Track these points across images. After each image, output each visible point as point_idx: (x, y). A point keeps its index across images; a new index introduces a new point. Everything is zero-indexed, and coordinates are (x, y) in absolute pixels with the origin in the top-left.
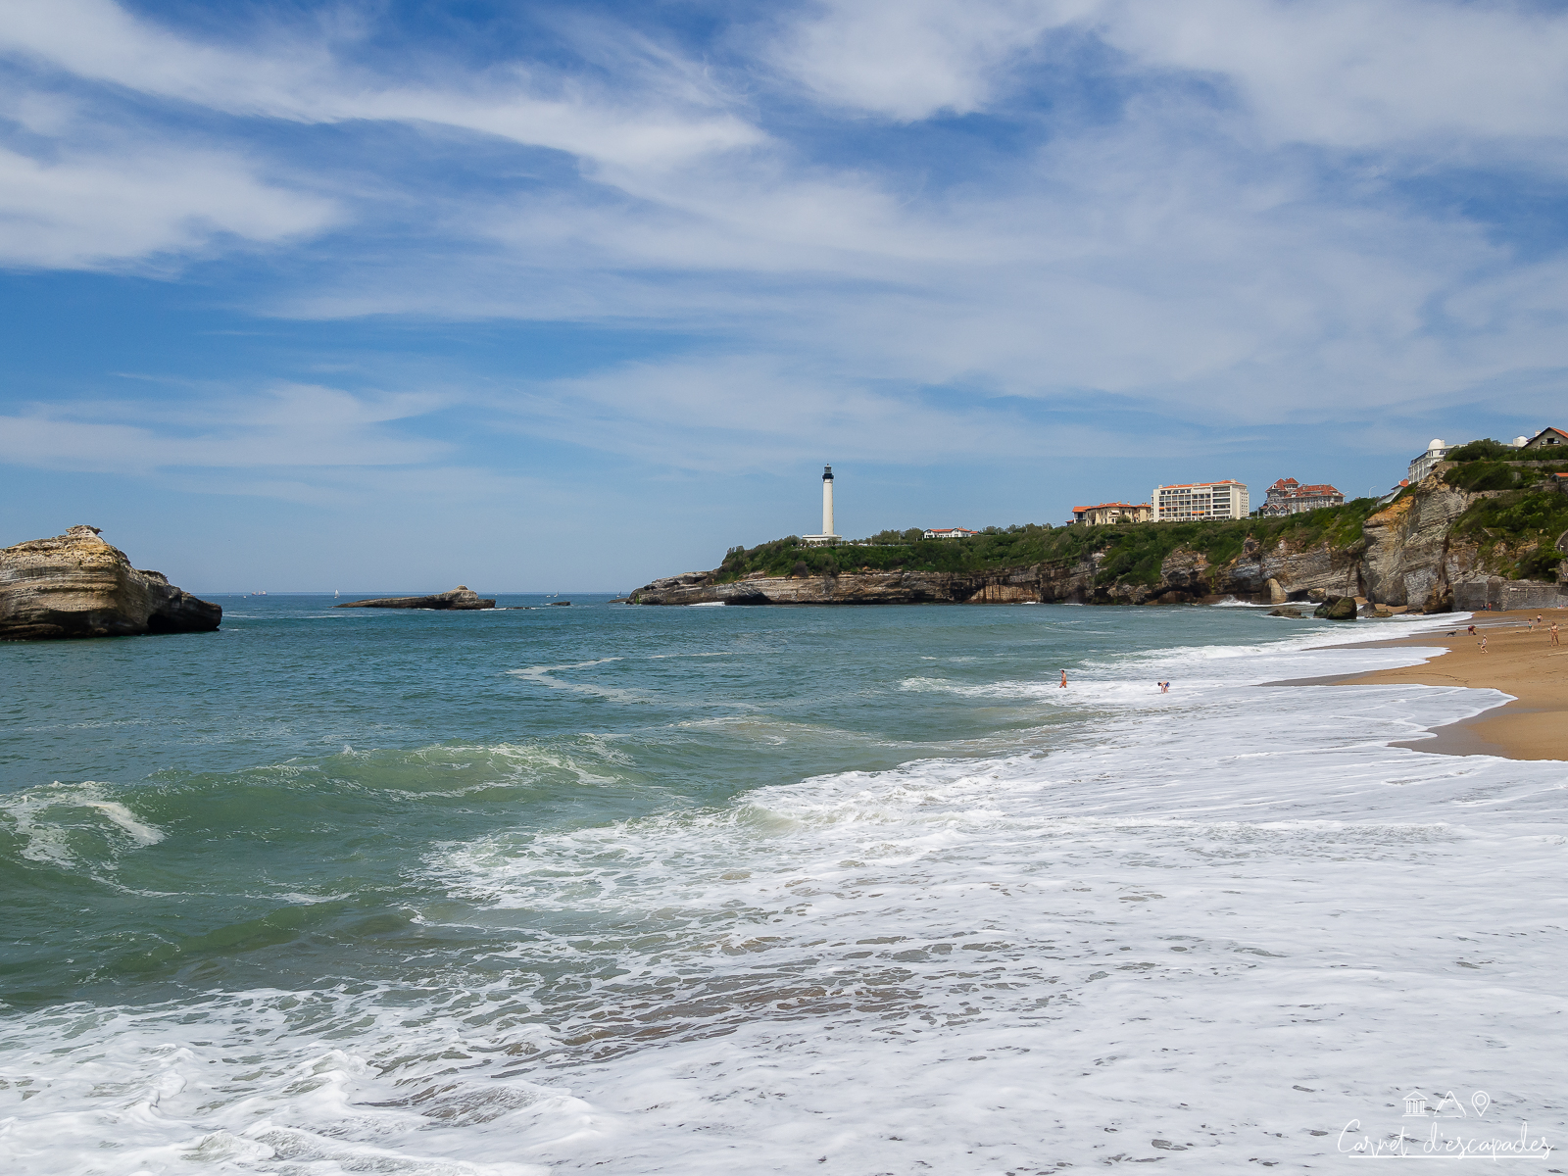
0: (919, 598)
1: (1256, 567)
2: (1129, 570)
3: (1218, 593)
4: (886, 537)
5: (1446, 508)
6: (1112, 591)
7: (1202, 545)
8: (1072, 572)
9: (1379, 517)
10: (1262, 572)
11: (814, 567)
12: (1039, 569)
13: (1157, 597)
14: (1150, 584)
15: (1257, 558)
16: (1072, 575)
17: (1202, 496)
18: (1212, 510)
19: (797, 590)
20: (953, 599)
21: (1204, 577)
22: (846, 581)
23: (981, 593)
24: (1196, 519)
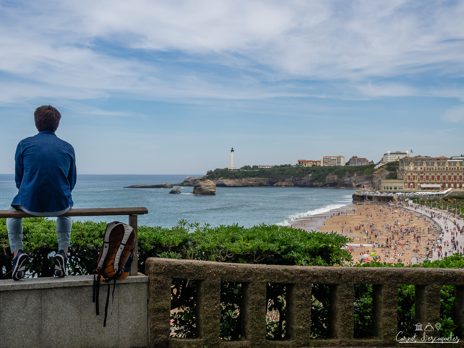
0: (261, 185)
1: (349, 179)
2: (318, 179)
3: (340, 185)
4: (246, 168)
5: (386, 174)
6: (314, 184)
7: (336, 173)
8: (302, 179)
9: (376, 172)
10: (350, 180)
11: (237, 177)
12: (293, 178)
13: (324, 186)
14: (323, 182)
15: (349, 177)
16: (303, 180)
17: (334, 160)
18: (336, 163)
19: (233, 183)
20: (269, 185)
21: (336, 181)
22: (244, 180)
23: (277, 184)
24: (332, 165)
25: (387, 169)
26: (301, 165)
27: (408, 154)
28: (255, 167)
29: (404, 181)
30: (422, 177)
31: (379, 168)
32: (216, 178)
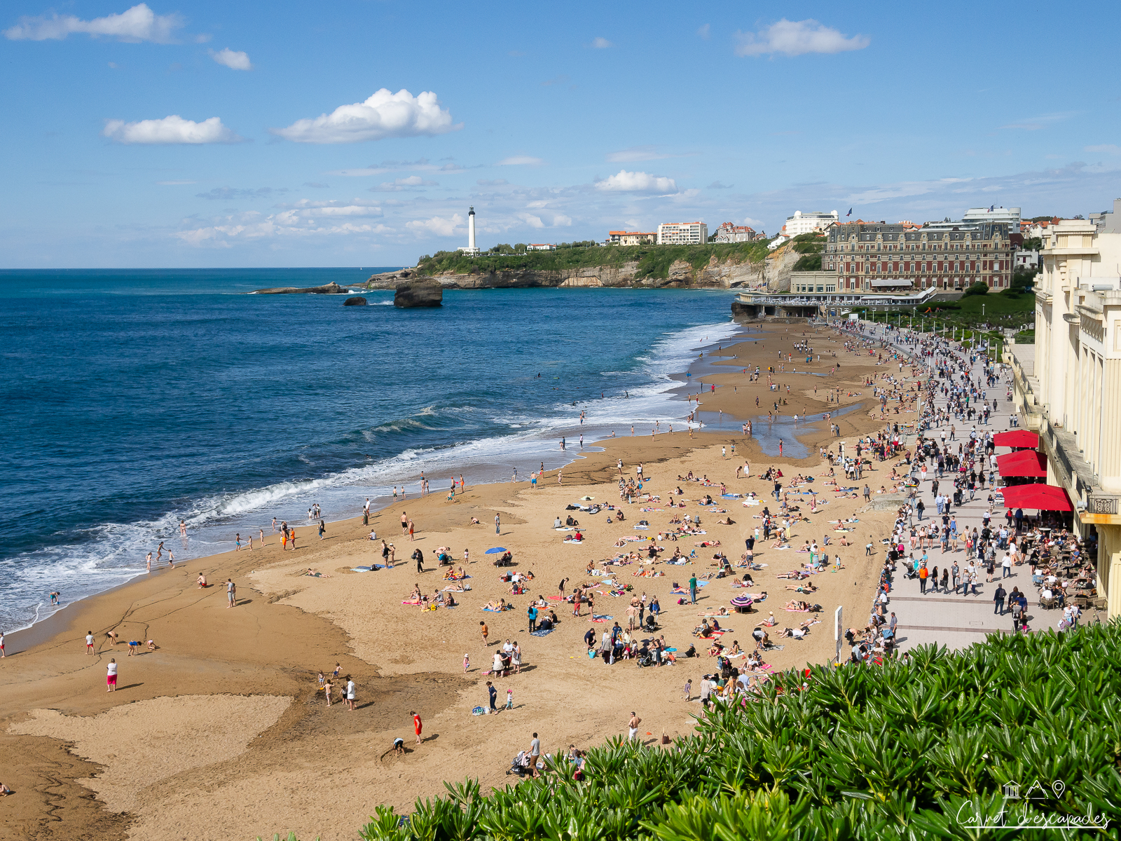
1: (716, 270)
2: (652, 271)
4: (501, 249)
5: (793, 258)
7: (689, 258)
9: (772, 255)
10: (719, 273)
12: (601, 269)
13: (666, 285)
14: (663, 278)
15: (717, 266)
16: (620, 273)
17: (684, 230)
18: (689, 238)
19: (474, 281)
20: (551, 285)
21: (690, 275)
23: (567, 282)
24: (682, 242)
25: (796, 249)
26: (617, 243)
27: (836, 218)
28: (521, 248)
29: (837, 273)
30: (873, 264)
31: (779, 247)
32: (439, 270)
